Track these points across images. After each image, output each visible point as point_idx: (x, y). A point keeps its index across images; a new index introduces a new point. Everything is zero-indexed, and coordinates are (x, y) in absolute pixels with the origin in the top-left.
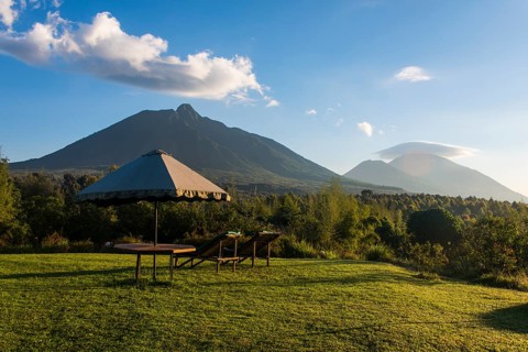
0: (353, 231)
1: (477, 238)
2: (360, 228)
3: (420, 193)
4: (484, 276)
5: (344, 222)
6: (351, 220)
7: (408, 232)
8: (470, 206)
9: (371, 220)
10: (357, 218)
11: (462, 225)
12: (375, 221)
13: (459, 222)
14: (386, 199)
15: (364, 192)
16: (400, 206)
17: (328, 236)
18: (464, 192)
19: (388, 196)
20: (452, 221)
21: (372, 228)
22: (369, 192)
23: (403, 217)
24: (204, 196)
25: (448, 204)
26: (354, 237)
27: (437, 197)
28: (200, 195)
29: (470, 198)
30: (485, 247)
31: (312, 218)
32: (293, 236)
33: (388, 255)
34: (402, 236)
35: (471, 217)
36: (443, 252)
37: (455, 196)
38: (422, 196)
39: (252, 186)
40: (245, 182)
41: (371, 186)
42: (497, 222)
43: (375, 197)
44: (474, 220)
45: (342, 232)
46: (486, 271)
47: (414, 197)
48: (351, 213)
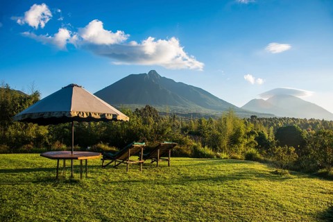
0: (240, 139)
1: (315, 143)
2: (245, 137)
3: (283, 117)
4: (320, 171)
5: (235, 134)
6: (240, 133)
7: (276, 140)
8: (311, 124)
9: (252, 133)
10: (243, 132)
11: (307, 135)
12: (254, 133)
13: (305, 133)
14: (265, 120)
15: (252, 117)
16: (272, 124)
17: (225, 143)
18: (308, 116)
19: (266, 119)
20: (301, 133)
21: (253, 137)
22: (255, 116)
23: (274, 131)
24: (98, 117)
25: (299, 123)
26: (241, 143)
27: (293, 119)
28: (93, 115)
29: (311, 119)
30: (321, 149)
31: (216, 132)
32: (200, 144)
33: (258, 155)
34: (272, 142)
35: (312, 130)
36: (295, 152)
37: (303, 118)
38: (285, 119)
39: (190, 114)
40: (186, 112)
41: (256, 113)
42: (328, 133)
43: (258, 119)
44: (314, 132)
45: (234, 140)
46: (322, 167)
47: (280, 119)
48: (239, 129)
